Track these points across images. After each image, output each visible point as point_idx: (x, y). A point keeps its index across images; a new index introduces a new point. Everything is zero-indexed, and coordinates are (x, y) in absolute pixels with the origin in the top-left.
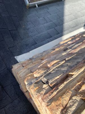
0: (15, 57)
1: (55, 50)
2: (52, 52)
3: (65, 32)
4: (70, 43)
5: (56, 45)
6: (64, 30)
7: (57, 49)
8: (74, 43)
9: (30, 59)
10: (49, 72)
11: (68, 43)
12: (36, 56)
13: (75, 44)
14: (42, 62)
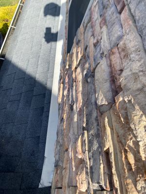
0: (40, 186)
1: (63, 118)
2: (65, 127)
3: (48, 85)
4: (66, 93)
5: (59, 110)
6: (44, 83)
7: (65, 116)
8: (69, 89)
9: (55, 166)
10: (89, 167)
11: (65, 94)
12: (56, 154)
13: (71, 90)
14: (71, 157)
